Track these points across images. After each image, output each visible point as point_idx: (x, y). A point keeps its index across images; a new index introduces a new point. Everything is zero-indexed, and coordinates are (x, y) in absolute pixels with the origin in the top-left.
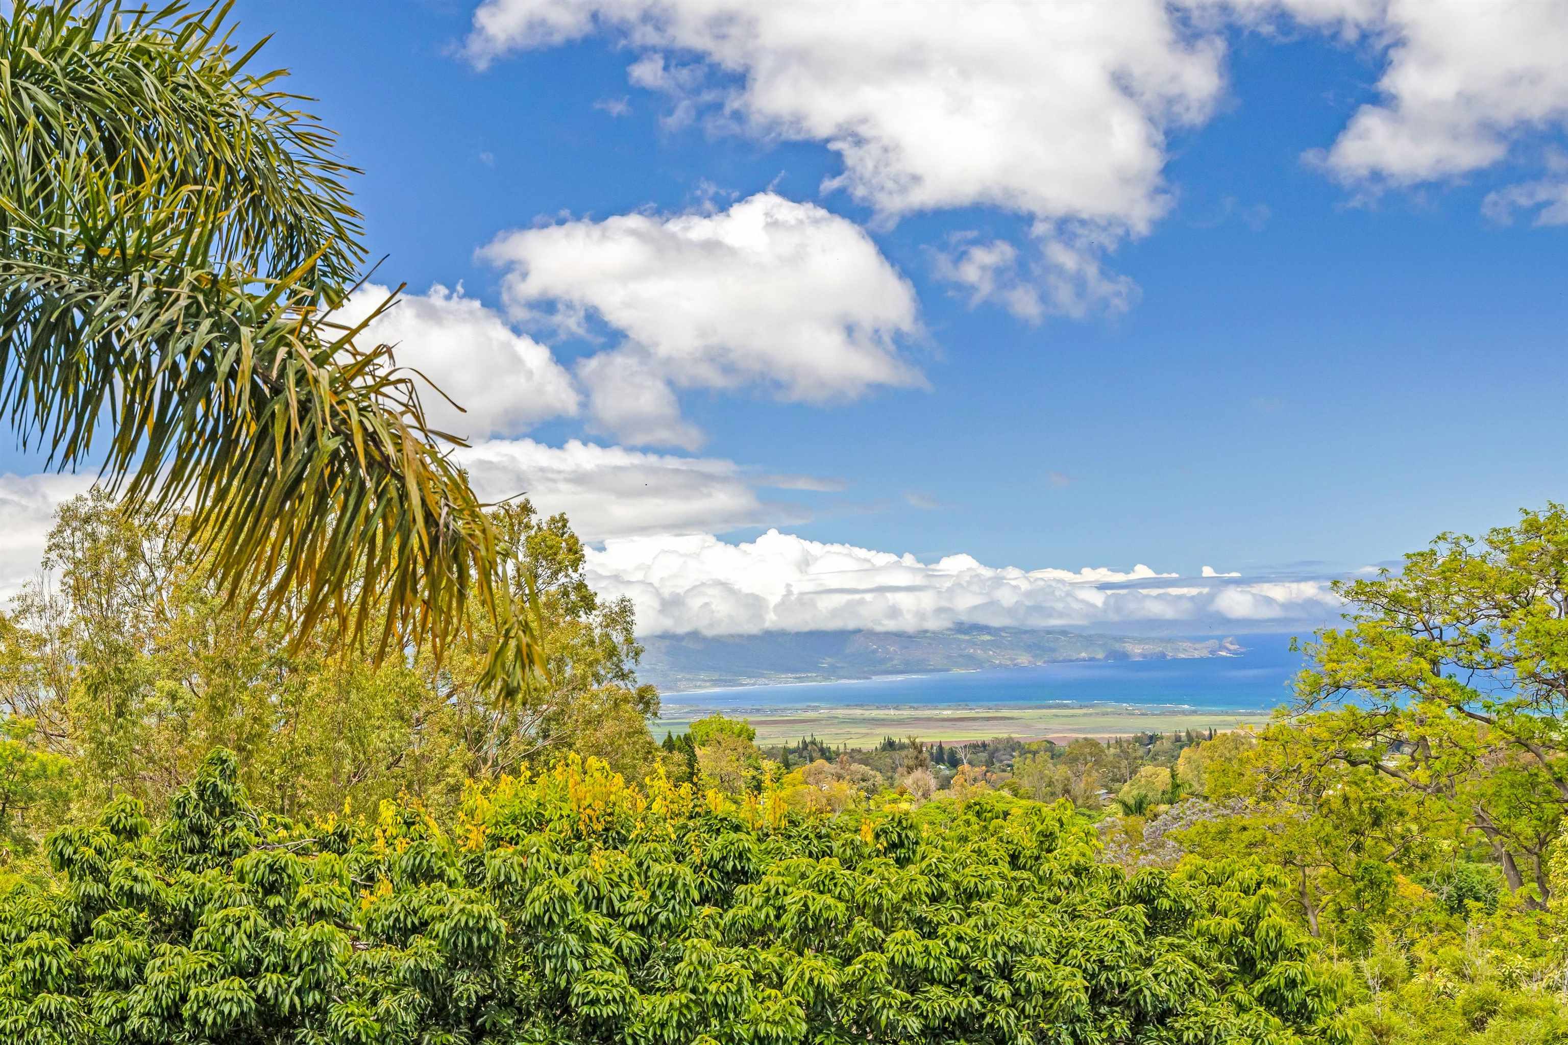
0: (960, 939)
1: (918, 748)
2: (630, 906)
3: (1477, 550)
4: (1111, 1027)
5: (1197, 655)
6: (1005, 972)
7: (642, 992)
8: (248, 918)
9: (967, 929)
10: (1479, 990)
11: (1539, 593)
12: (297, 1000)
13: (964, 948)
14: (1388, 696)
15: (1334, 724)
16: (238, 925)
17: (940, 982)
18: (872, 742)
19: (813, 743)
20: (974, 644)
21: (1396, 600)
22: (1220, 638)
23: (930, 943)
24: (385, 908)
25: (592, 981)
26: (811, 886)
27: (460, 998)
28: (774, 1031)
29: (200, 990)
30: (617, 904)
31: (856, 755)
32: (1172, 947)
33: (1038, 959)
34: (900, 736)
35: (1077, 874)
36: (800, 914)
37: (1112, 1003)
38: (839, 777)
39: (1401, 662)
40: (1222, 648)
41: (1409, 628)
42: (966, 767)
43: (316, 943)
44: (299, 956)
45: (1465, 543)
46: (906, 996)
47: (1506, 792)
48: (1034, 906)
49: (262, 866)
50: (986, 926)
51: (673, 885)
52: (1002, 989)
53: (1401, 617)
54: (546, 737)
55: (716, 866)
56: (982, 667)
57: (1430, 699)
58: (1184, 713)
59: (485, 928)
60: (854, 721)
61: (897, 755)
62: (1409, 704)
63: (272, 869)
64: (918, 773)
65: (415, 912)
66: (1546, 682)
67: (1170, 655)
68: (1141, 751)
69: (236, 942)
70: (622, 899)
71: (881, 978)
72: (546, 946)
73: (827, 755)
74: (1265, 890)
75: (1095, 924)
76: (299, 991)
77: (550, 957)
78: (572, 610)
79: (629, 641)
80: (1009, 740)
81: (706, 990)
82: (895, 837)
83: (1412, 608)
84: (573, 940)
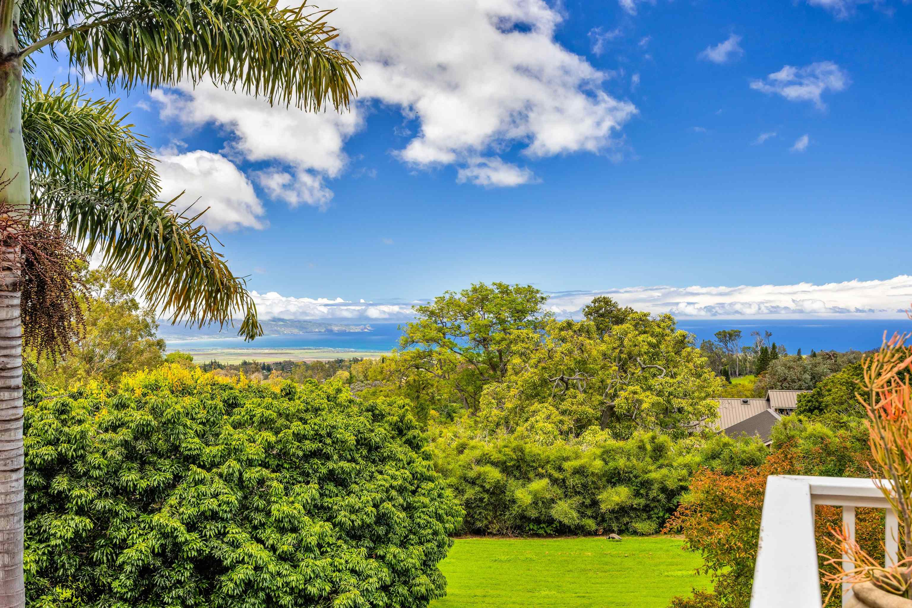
0: (315, 424)
1: (256, 364)
2: (199, 416)
3: (457, 297)
4: (362, 452)
5: (356, 331)
6: (329, 435)
7: (206, 445)
8: (54, 423)
9: (317, 421)
10: (461, 441)
11: (476, 312)
12: (74, 453)
13: (316, 427)
14: (429, 345)
15: (412, 355)
16: (50, 426)
17: (309, 439)
18: (238, 362)
19: (215, 362)
20: (277, 326)
21: (432, 313)
22: (365, 325)
23: (306, 426)
24: (107, 419)
25: (189, 442)
26: (264, 408)
27: (139, 450)
28: (255, 457)
29: (34, 451)
30: (194, 415)
31: (232, 367)
32: (379, 426)
33: (341, 431)
34: (249, 360)
35: (350, 402)
36: (261, 417)
37: (362, 444)
38: (226, 375)
39: (433, 334)
40: (365, 328)
41: (436, 322)
42: (274, 371)
43: (82, 432)
44: (75, 437)
45: (454, 294)
46: (298, 444)
47: (465, 377)
48: (336, 413)
49: (59, 404)
50: (323, 420)
51: (215, 408)
52: (329, 441)
53: (434, 319)
54: (119, 359)
55: (226, 402)
56: (279, 334)
57: (442, 346)
58: (352, 352)
59: (149, 424)
60: (231, 354)
61: (247, 367)
62: (437, 348)
63: (63, 405)
64: (256, 374)
65: (120, 420)
66: (477, 341)
67: (348, 330)
68: (337, 365)
69: (49, 433)
70: (196, 413)
71: (290, 438)
72: (171, 430)
73: (220, 366)
74: (406, 407)
75: (356, 418)
76: (74, 450)
77: (172, 434)
78: (130, 309)
79: (153, 322)
80: (290, 361)
81: (231, 444)
82: (288, 391)
83: (438, 316)
84: (181, 428)
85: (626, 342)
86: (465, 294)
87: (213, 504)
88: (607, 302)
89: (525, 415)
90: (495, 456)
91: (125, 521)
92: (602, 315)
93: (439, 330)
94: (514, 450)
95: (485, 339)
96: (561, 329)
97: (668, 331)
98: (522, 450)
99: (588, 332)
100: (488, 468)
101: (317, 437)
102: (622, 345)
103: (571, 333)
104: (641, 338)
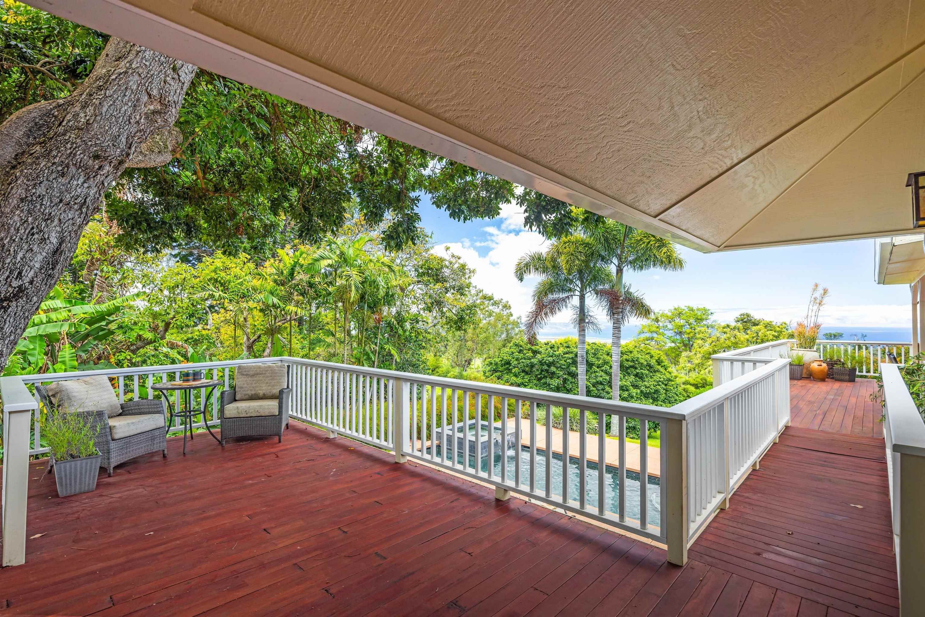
4: (648, 368)
6: (636, 361)
9: (632, 355)
11: (676, 319)
12: (557, 360)
13: (632, 358)
14: (652, 334)
17: (630, 361)
23: (629, 357)
32: (653, 360)
47: (671, 350)
62: (655, 336)
66: (677, 333)
85: (760, 334)
86: (670, 311)
87: (601, 379)
88: (748, 315)
89: (705, 367)
90: (692, 382)
91: (571, 383)
92: (745, 322)
93: (657, 328)
94: (701, 380)
95: (680, 332)
96: (724, 328)
97: (784, 330)
98: (706, 380)
99: (738, 329)
100: (688, 386)
101: (633, 361)
102: (758, 335)
103: (729, 329)
104: (768, 333)
